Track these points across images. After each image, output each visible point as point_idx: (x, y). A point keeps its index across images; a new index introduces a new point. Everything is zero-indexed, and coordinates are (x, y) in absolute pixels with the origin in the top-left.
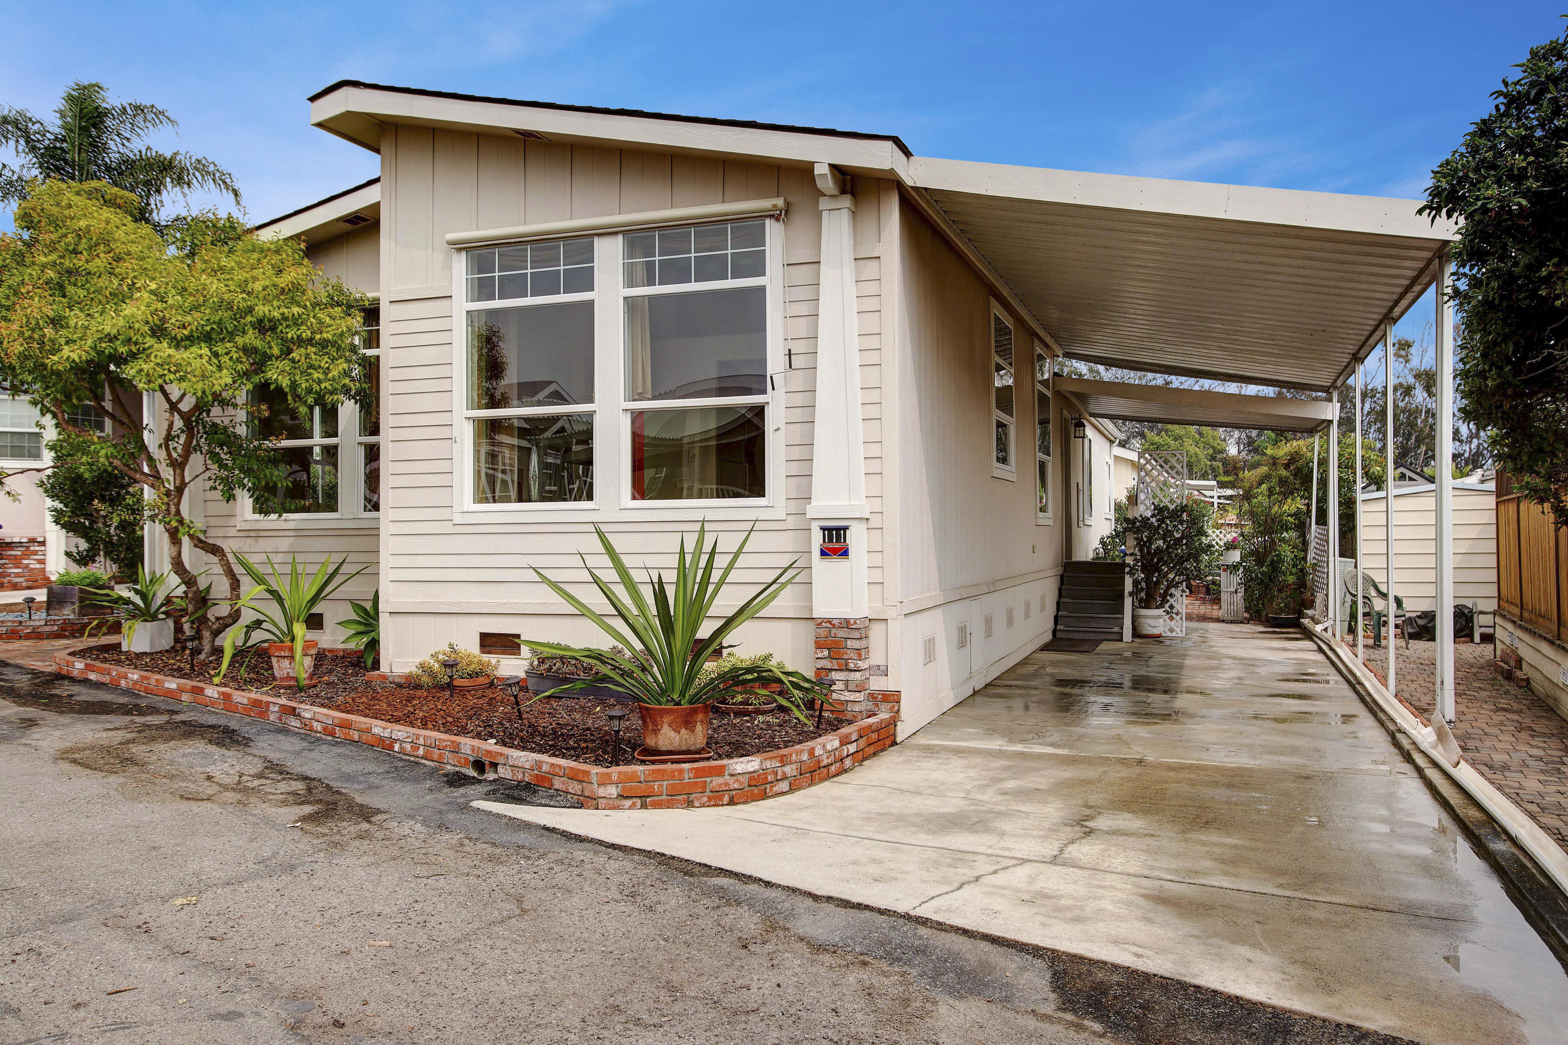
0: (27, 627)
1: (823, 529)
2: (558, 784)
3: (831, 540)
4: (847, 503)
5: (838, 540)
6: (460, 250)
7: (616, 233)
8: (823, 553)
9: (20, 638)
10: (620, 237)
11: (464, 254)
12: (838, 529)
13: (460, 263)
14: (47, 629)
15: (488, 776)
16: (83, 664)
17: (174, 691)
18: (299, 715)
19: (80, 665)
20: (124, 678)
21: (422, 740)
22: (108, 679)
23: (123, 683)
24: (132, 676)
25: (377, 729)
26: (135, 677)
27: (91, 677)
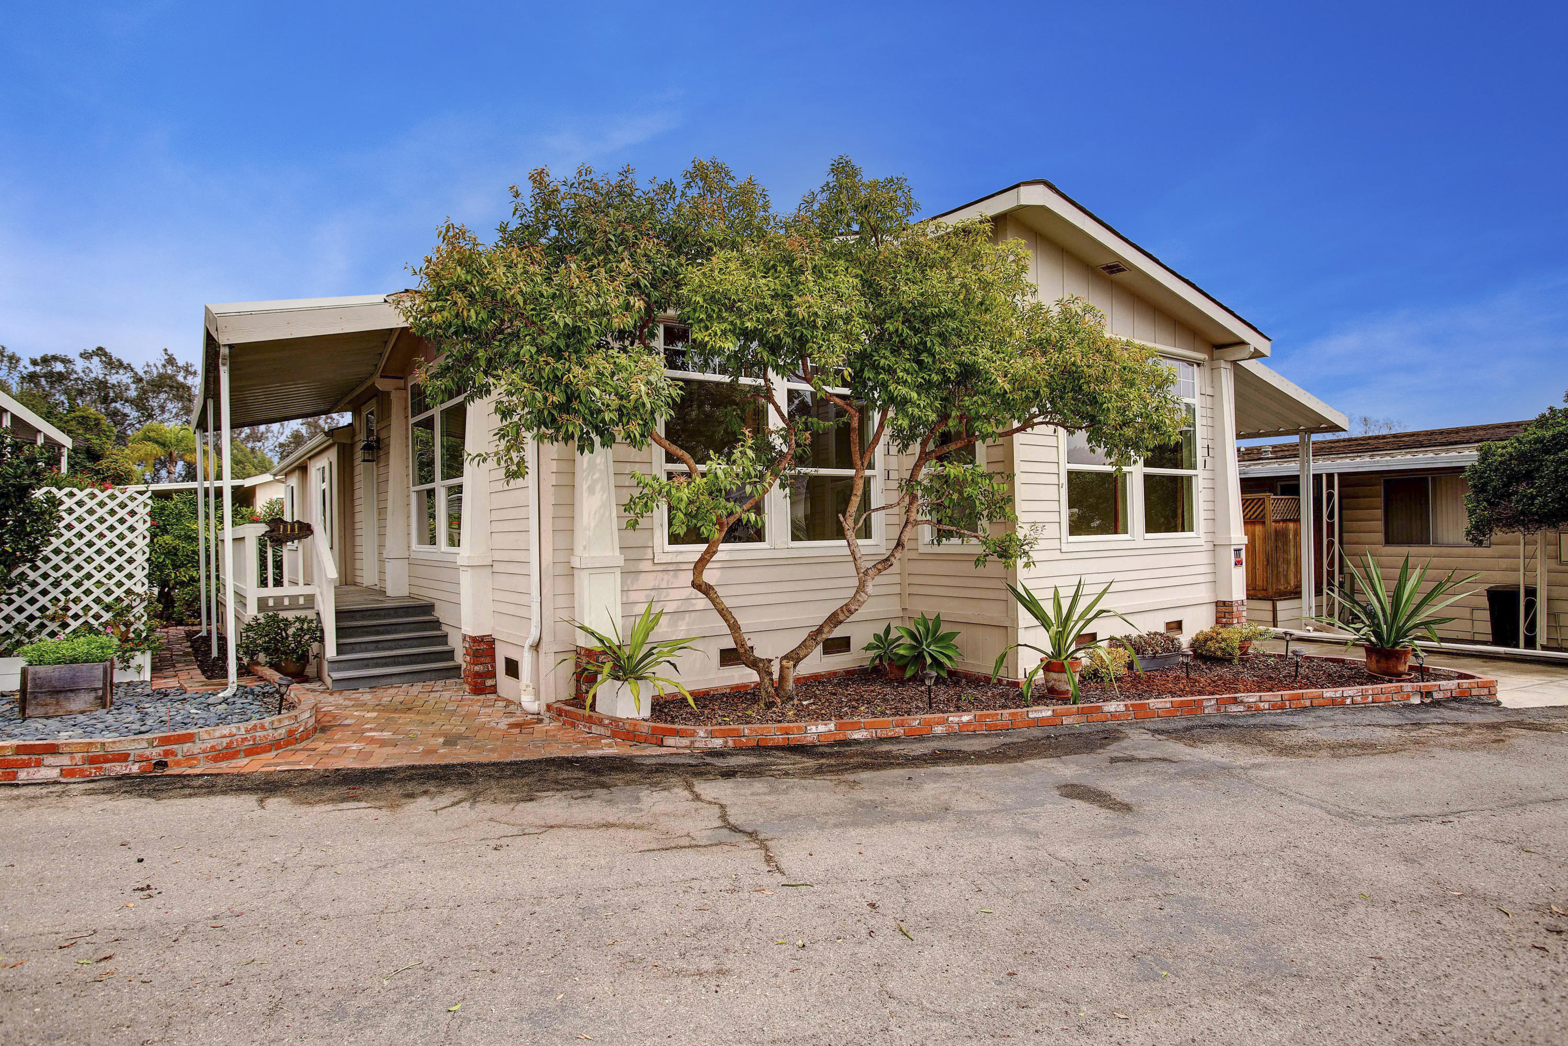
15: (1428, 700)
16: (832, 726)
17: (1048, 718)
18: (1242, 702)
19: (822, 728)
20: (938, 724)
21: (1370, 692)
22: (900, 731)
23: (939, 730)
24: (956, 719)
25: (1329, 693)
26: (966, 718)
27: (857, 735)
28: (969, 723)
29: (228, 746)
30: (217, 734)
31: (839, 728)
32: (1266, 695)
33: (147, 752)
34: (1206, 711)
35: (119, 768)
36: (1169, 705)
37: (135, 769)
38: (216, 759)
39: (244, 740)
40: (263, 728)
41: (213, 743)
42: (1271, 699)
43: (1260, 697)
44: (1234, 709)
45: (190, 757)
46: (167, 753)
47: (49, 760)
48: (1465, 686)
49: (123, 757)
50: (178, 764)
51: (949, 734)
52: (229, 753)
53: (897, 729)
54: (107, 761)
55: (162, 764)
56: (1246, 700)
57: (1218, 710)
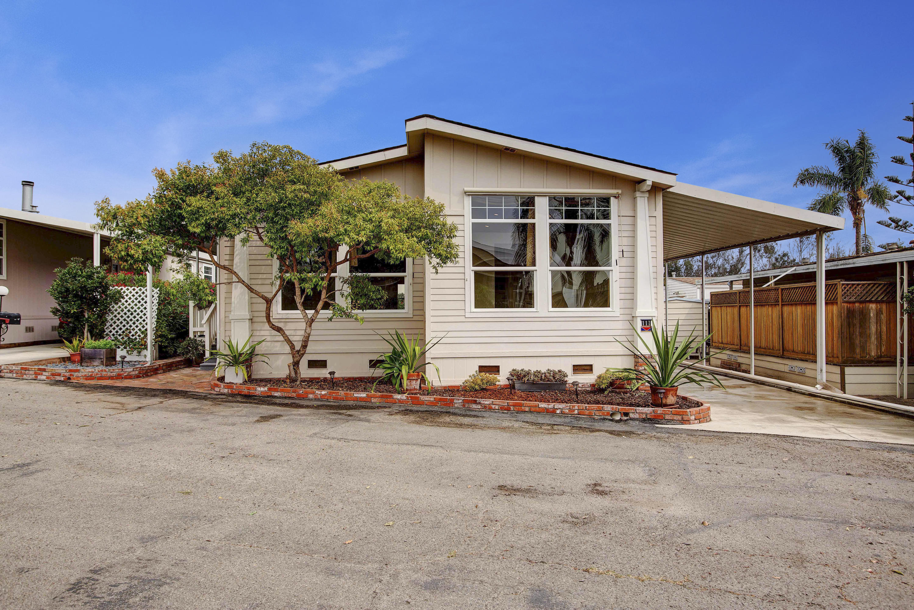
0: (125, 372)
1: (642, 320)
2: (667, 417)
3: (645, 325)
4: (650, 310)
5: (648, 325)
6: (469, 195)
7: (546, 196)
8: (642, 330)
9: (122, 378)
10: (548, 198)
11: (470, 197)
12: (648, 321)
13: (468, 201)
14: (133, 373)
15: (625, 418)
16: (266, 389)
17: (363, 398)
18: (480, 403)
19: (262, 389)
20: (311, 393)
21: (576, 407)
22: (294, 395)
23: (311, 396)
24: (319, 392)
25: (543, 405)
26: (323, 392)
27: (276, 394)
28: (325, 395)
29: (91, 376)
30: (87, 371)
31: (269, 389)
32: (497, 401)
33: (65, 374)
34: (456, 405)
35: (58, 378)
36: (432, 399)
37: (62, 379)
38: (86, 379)
39: (97, 374)
40: (105, 371)
41: (85, 373)
42: (500, 404)
43: (493, 402)
44: (474, 406)
45: (78, 377)
46: (71, 375)
47: (44, 373)
48: (659, 412)
49: (59, 375)
50: (74, 379)
51: (315, 399)
52: (91, 378)
53: (293, 394)
54: (56, 375)
55: (69, 378)
56: (482, 402)
57: (464, 406)
